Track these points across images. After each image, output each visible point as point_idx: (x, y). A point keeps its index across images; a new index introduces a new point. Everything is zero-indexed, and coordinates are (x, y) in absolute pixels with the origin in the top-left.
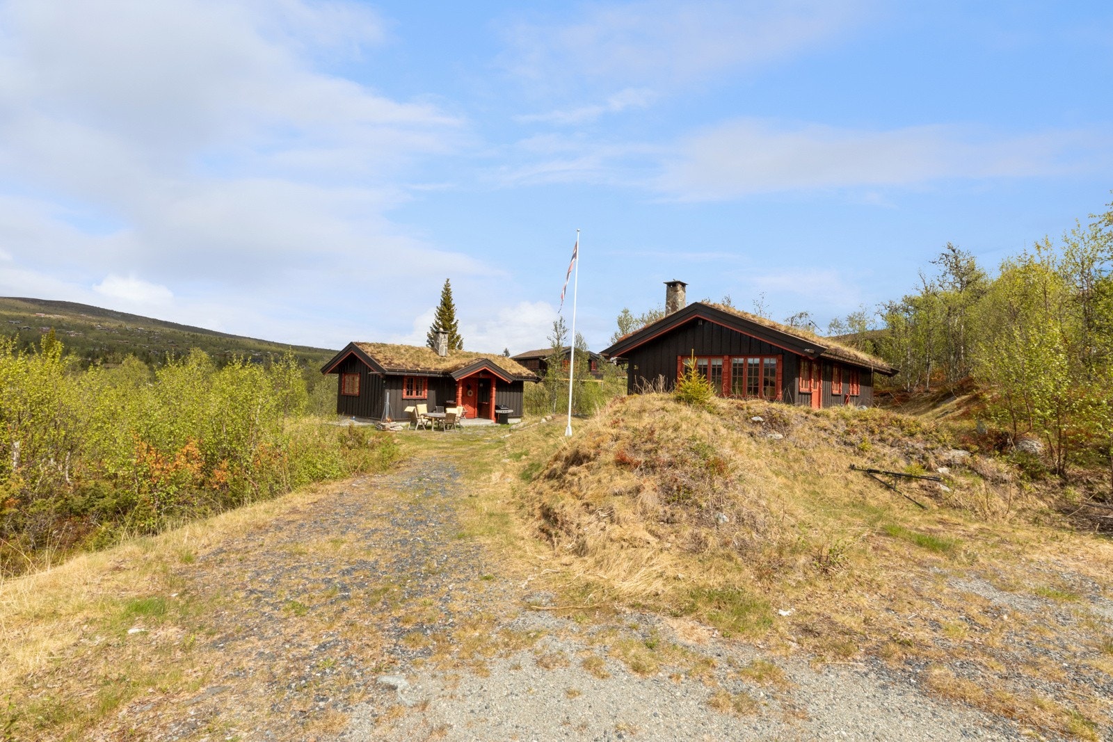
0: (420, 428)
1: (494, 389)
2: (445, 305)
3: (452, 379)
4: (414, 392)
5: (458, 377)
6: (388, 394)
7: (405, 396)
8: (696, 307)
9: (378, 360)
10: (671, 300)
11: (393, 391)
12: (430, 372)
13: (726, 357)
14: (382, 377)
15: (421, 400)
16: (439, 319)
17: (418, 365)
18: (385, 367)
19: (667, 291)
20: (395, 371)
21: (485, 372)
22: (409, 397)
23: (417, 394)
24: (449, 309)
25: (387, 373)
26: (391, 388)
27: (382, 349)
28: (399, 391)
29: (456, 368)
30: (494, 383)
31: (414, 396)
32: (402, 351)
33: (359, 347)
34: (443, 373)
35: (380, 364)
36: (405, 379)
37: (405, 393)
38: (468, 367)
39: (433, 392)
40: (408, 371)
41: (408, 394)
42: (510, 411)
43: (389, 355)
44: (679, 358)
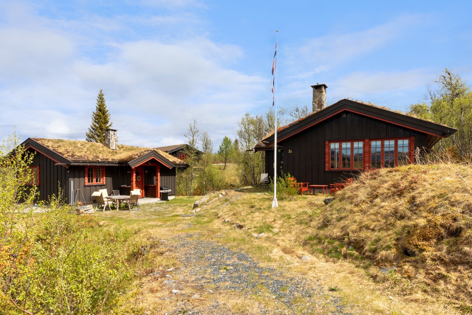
0: (107, 208)
1: (159, 174)
2: (100, 110)
3: (129, 168)
4: (94, 180)
5: (134, 165)
6: (72, 182)
7: (87, 184)
8: (345, 103)
9: (60, 153)
10: (317, 99)
11: (77, 179)
12: (109, 162)
13: (367, 141)
14: (67, 167)
15: (101, 186)
16: (95, 122)
17: (98, 157)
18: (70, 159)
19: (314, 92)
20: (78, 162)
21: (153, 161)
22: (90, 184)
23: (97, 181)
24: (104, 114)
25: (72, 164)
26: (74, 178)
27: (61, 144)
28: (82, 179)
29: (131, 158)
30: (159, 170)
31: (94, 182)
32: (79, 145)
33: (39, 142)
34: (119, 163)
35: (64, 157)
36: (87, 169)
37: (87, 181)
38: (141, 157)
39: (110, 179)
40: (90, 162)
41: (89, 182)
42: (170, 190)
43: (70, 149)
44: (327, 143)
